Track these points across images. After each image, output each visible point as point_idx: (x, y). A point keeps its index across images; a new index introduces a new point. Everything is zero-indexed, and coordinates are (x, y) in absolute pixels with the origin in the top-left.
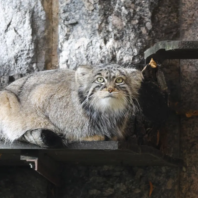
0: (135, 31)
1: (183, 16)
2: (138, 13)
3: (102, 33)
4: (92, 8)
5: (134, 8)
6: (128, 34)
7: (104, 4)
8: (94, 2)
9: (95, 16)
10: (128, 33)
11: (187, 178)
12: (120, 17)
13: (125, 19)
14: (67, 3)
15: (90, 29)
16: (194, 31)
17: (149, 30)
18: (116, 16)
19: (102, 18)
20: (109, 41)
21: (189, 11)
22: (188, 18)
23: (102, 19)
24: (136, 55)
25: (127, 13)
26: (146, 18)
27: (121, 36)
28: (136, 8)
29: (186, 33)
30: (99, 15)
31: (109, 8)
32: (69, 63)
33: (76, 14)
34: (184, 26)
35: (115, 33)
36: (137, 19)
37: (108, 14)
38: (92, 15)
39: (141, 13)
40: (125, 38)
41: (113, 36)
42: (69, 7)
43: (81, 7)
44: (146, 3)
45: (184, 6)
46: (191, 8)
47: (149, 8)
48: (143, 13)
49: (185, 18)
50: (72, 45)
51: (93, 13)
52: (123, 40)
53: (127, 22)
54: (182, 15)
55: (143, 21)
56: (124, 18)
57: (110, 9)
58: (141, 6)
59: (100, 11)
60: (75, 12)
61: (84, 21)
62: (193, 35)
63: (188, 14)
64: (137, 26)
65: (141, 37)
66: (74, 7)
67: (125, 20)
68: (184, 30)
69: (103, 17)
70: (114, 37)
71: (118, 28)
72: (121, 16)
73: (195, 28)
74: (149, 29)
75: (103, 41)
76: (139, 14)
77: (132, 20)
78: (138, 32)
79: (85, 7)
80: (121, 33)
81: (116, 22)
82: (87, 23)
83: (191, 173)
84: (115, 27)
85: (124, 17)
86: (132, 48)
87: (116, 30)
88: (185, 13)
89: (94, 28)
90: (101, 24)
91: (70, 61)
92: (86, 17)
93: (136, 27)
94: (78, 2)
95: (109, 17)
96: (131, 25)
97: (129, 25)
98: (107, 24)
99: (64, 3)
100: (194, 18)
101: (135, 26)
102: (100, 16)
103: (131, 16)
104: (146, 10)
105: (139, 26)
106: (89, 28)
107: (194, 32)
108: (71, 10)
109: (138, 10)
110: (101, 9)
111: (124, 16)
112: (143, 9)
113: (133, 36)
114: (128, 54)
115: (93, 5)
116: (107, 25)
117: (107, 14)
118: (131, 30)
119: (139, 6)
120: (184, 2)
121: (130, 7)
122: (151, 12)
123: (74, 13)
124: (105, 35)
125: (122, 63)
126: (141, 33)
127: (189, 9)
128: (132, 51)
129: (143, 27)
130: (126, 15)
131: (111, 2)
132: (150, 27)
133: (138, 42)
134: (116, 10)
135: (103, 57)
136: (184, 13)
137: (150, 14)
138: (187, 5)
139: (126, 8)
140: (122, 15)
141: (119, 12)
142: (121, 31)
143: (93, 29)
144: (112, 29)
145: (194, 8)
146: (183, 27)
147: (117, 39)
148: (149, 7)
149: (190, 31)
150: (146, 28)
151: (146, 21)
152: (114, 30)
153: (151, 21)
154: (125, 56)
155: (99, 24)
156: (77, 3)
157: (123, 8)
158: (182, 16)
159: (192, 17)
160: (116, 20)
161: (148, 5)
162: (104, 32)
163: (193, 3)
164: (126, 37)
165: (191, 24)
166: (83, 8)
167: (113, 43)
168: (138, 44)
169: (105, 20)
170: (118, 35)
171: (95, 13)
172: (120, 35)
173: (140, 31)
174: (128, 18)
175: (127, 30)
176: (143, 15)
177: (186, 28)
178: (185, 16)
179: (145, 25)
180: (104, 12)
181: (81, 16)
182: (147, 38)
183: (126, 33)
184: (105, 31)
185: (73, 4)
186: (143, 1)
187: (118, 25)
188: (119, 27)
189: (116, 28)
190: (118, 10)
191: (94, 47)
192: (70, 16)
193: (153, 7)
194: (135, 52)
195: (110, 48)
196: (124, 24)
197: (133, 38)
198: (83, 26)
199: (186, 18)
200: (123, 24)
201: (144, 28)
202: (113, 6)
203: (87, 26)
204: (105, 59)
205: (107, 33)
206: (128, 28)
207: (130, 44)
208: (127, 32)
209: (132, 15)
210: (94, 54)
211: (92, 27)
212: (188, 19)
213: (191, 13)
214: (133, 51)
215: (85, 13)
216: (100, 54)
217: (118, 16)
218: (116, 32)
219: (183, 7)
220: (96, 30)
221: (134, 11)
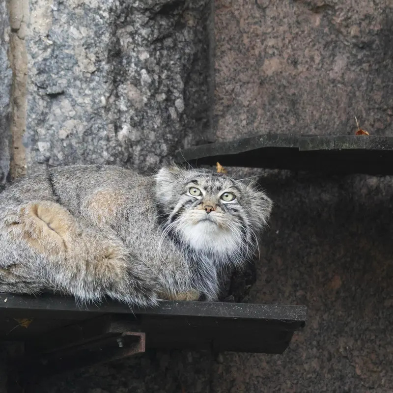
0: (162, 113)
1: (217, 91)
2: (164, 81)
3: (110, 113)
4: (92, 68)
5: (159, 73)
6: (151, 118)
7: (115, 64)
8: (97, 59)
9: (98, 82)
10: (152, 116)
11: (224, 374)
12: (139, 87)
13: (148, 91)
14: (44, 57)
15: (90, 104)
16: (236, 119)
17: (180, 113)
18: (133, 85)
19: (110, 87)
20: (122, 129)
21: (226, 83)
22: (225, 95)
23: (110, 89)
24: (165, 155)
25: (150, 81)
26: (175, 91)
27: (140, 120)
28: (162, 72)
29: (221, 122)
30: (106, 82)
31: (120, 70)
32: (51, 162)
33: (60, 77)
34: (218, 108)
35: (131, 114)
36: (163, 91)
37: (120, 81)
38: (92, 80)
39: (168, 83)
40: (147, 124)
41: (129, 120)
42: (48, 64)
43: (70, 65)
44: (177, 65)
45: (217, 74)
46: (229, 79)
47: (181, 74)
48: (171, 82)
49: (220, 95)
50: (54, 131)
51: (93, 77)
52: (144, 127)
53: (149, 97)
54: (216, 89)
55: (171, 96)
56: (146, 89)
57: (122, 72)
58: (169, 70)
59: (108, 74)
60: (58, 73)
61: (77, 90)
62: (235, 125)
63: (225, 89)
64: (165, 104)
65: (169, 123)
66: (56, 64)
67: (146, 93)
68: (217, 116)
69: (112, 85)
70: (131, 122)
71: (136, 107)
72: (140, 85)
73: (237, 113)
74: (180, 110)
75: (113, 128)
76: (165, 84)
77: (156, 93)
78: (165, 115)
79: (79, 66)
80: (141, 115)
81: (133, 95)
82: (84, 94)
83: (230, 366)
84: (131, 104)
85: (146, 87)
86: (159, 142)
87: (132, 109)
88: (221, 86)
89: (98, 103)
90: (109, 97)
91: (54, 160)
92: (82, 84)
93: (163, 106)
94: (65, 56)
95: (120, 86)
96: (154, 103)
97: (153, 101)
98: (117, 99)
99: (38, 56)
100: (233, 95)
101: (161, 104)
102: (107, 84)
103: (155, 86)
104: (175, 77)
105: (167, 105)
106: (88, 103)
107: (235, 121)
108: (51, 69)
109: (163, 76)
110: (110, 71)
111: (145, 85)
112: (172, 75)
113: (158, 121)
114: (154, 152)
115: (94, 63)
116: (117, 101)
117: (118, 80)
118: (156, 111)
119: (166, 69)
120: (218, 68)
121: (153, 71)
122: (182, 80)
123: (56, 76)
124: (116, 117)
125: (144, 167)
126: (169, 116)
127: (227, 81)
128: (159, 147)
129: (172, 107)
130: (149, 83)
131: (122, 59)
132: (182, 108)
133: (166, 133)
134: (133, 74)
135: (112, 155)
136: (219, 87)
137: (181, 86)
138: (224, 73)
139: (148, 72)
140: (142, 83)
141: (137, 78)
142: (140, 112)
143: (96, 106)
144: (127, 107)
145: (234, 79)
146: (216, 111)
147: (134, 125)
148: (180, 72)
149: (229, 119)
150: (176, 109)
151: (175, 96)
152: (130, 110)
153: (182, 98)
154: (149, 157)
155: (107, 97)
156: (63, 59)
157: (144, 71)
158: (215, 92)
159: (231, 94)
160: (133, 92)
161: (179, 68)
162: (114, 113)
163: (232, 70)
164: (148, 122)
165: (228, 106)
166: (76, 68)
167: (128, 133)
168: (167, 137)
169: (115, 91)
170: (136, 118)
171: (97, 78)
172: (139, 118)
173: (168, 113)
174: (152, 89)
175: (148, 111)
176: (172, 86)
177: (220, 113)
178: (220, 92)
179: (174, 104)
180: (114, 77)
181: (72, 81)
182: (177, 126)
183: (147, 116)
184: (116, 111)
185: (55, 60)
186: (172, 62)
187: (136, 102)
188: (138, 106)
189: (133, 106)
190: (136, 75)
191: (95, 138)
192: (49, 80)
193: (185, 73)
194: (163, 150)
195: (124, 140)
196: (145, 100)
197: (159, 125)
198: (76, 99)
199: (222, 96)
200: (142, 100)
201: (174, 108)
202: (127, 67)
203: (84, 99)
204: (115, 160)
205: (118, 114)
206: (151, 108)
207: (155, 135)
208: (149, 115)
209: (157, 84)
210: (96, 150)
211: (95, 103)
212: (225, 97)
213: (229, 87)
214: (161, 147)
215: (80, 77)
216: (107, 149)
217: (136, 86)
218: (132, 112)
219: (216, 76)
220: (102, 107)
221: (160, 77)
